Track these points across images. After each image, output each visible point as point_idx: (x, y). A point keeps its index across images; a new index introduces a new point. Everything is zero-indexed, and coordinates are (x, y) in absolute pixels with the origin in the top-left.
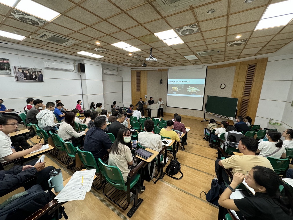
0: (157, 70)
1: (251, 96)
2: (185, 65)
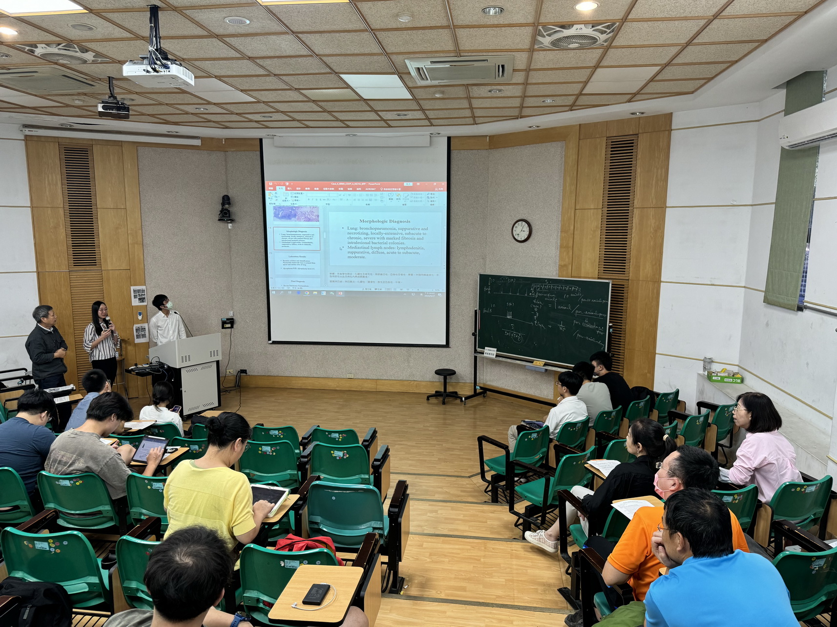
0: (197, 142)
1: (631, 272)
2: (348, 123)
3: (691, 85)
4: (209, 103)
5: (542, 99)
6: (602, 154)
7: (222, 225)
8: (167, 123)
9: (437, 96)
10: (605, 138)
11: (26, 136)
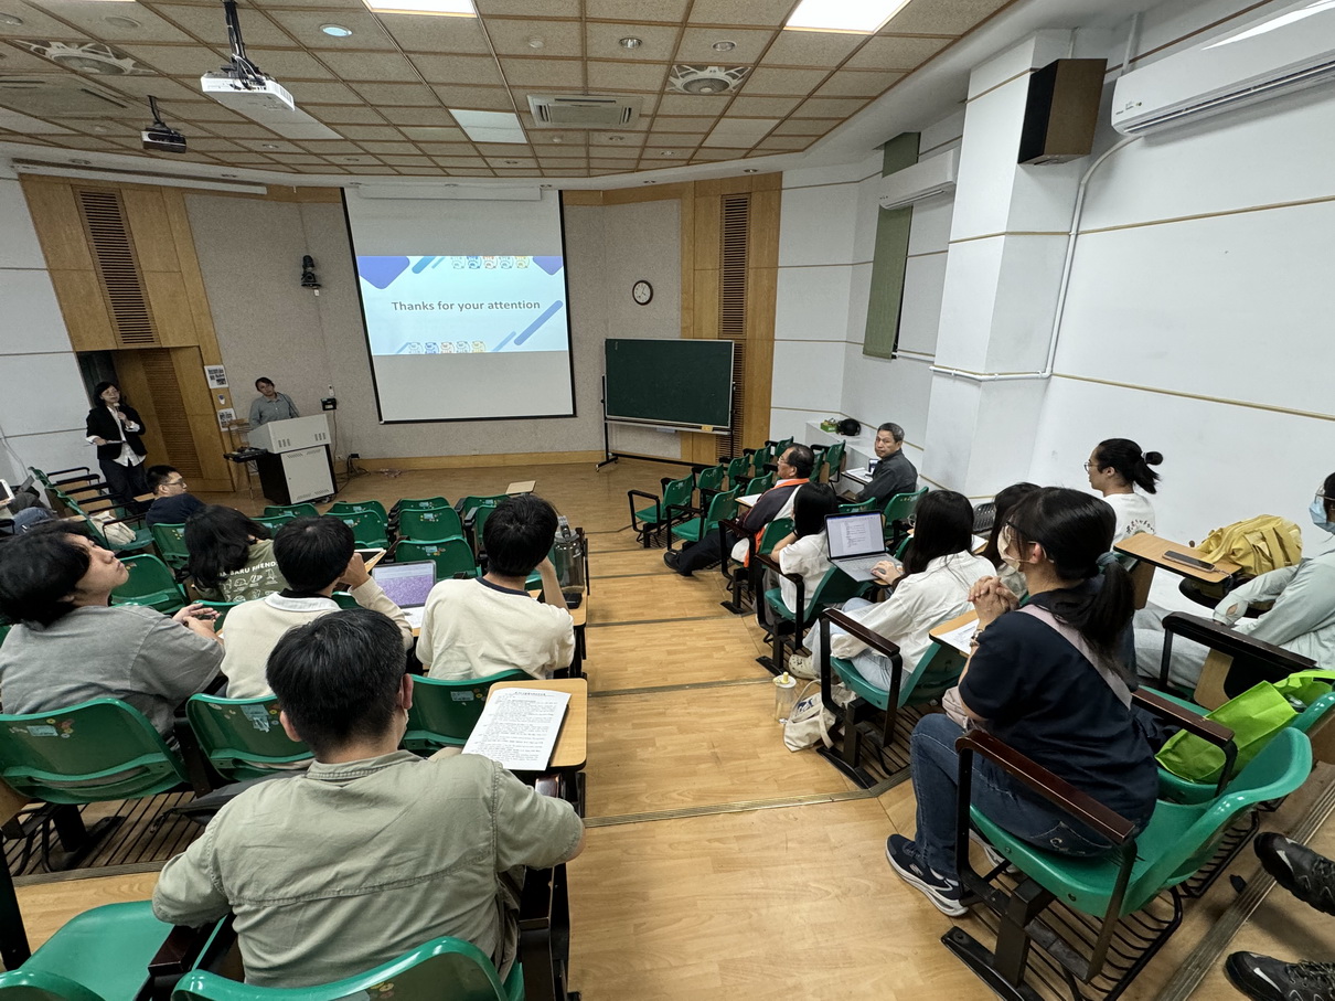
0: (262, 190)
1: (749, 331)
2: (449, 171)
3: (803, 142)
4: (282, 138)
5: (662, 151)
6: (717, 210)
7: (306, 291)
8: (221, 163)
9: (556, 141)
10: (720, 196)
11: (20, 174)
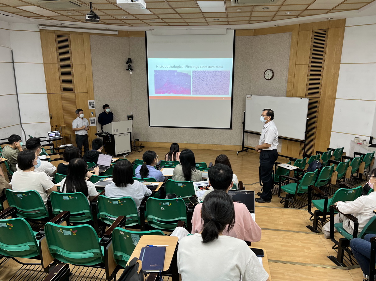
0: (117, 33)
1: (321, 94)
2: (189, 23)
3: (358, 6)
4: (130, 14)
5: (286, 12)
6: (310, 38)
7: (128, 72)
8: (105, 23)
9: (238, 11)
10: (312, 31)
11: (40, 30)
